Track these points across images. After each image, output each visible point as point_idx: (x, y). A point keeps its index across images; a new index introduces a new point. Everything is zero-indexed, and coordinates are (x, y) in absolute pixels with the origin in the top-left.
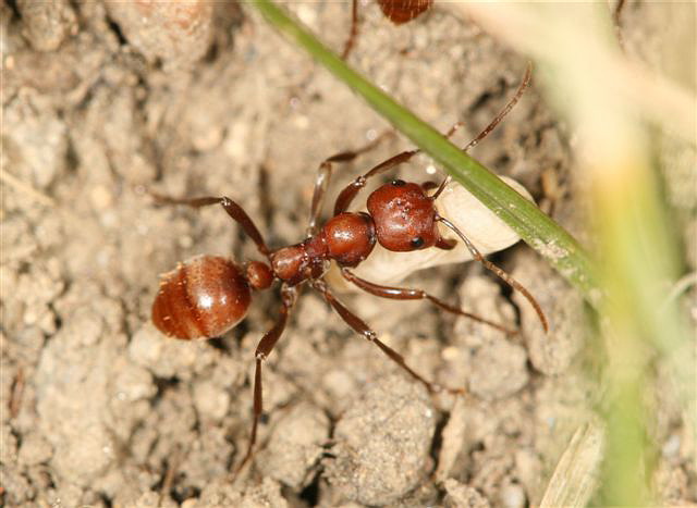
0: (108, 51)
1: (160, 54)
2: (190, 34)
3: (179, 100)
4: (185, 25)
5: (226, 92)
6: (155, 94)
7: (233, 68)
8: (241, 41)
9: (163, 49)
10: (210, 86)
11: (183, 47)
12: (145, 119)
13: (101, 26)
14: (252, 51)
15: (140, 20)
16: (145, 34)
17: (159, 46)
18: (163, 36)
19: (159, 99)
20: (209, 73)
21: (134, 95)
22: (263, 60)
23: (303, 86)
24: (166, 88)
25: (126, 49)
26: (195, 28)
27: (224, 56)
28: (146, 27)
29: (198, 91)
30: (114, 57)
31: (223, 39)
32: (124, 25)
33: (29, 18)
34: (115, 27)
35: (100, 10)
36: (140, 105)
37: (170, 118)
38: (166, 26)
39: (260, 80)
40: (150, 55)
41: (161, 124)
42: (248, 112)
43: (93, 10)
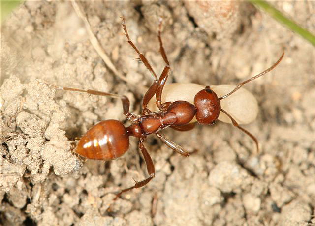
0: (188, 31)
1: (214, 31)
2: (228, 20)
3: (227, 54)
4: (225, 15)
5: (250, 48)
6: (215, 51)
7: (253, 36)
8: (256, 22)
9: (215, 28)
10: (242, 45)
11: (225, 26)
12: (211, 64)
13: (185, 19)
14: (261, 27)
15: (203, 14)
16: (206, 21)
17: (213, 26)
18: (215, 22)
19: (217, 54)
20: (241, 40)
21: (204, 52)
22: (267, 31)
23: (288, 43)
24: (220, 48)
25: (197, 29)
26: (230, 16)
27: (247, 30)
28: (206, 18)
29: (236, 48)
30: (192, 34)
31: (246, 22)
32: (196, 17)
33: (148, 17)
34: (192, 19)
35: (183, 11)
36: (207, 57)
37: (223, 63)
38: (216, 16)
39: (267, 41)
40: (209, 32)
41: (219, 66)
42: (262, 58)
43: (180, 11)
